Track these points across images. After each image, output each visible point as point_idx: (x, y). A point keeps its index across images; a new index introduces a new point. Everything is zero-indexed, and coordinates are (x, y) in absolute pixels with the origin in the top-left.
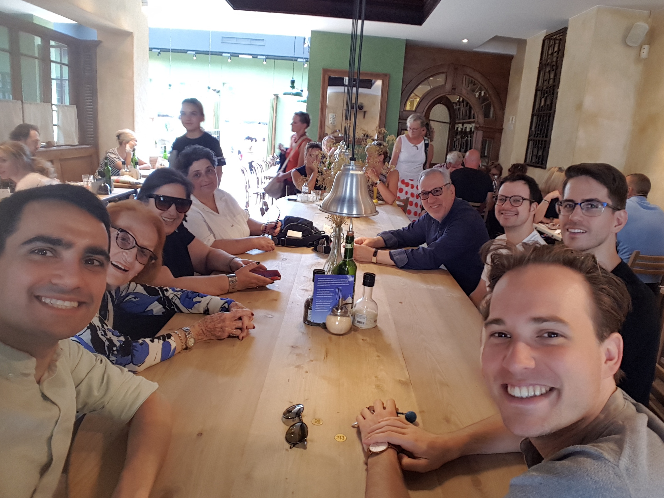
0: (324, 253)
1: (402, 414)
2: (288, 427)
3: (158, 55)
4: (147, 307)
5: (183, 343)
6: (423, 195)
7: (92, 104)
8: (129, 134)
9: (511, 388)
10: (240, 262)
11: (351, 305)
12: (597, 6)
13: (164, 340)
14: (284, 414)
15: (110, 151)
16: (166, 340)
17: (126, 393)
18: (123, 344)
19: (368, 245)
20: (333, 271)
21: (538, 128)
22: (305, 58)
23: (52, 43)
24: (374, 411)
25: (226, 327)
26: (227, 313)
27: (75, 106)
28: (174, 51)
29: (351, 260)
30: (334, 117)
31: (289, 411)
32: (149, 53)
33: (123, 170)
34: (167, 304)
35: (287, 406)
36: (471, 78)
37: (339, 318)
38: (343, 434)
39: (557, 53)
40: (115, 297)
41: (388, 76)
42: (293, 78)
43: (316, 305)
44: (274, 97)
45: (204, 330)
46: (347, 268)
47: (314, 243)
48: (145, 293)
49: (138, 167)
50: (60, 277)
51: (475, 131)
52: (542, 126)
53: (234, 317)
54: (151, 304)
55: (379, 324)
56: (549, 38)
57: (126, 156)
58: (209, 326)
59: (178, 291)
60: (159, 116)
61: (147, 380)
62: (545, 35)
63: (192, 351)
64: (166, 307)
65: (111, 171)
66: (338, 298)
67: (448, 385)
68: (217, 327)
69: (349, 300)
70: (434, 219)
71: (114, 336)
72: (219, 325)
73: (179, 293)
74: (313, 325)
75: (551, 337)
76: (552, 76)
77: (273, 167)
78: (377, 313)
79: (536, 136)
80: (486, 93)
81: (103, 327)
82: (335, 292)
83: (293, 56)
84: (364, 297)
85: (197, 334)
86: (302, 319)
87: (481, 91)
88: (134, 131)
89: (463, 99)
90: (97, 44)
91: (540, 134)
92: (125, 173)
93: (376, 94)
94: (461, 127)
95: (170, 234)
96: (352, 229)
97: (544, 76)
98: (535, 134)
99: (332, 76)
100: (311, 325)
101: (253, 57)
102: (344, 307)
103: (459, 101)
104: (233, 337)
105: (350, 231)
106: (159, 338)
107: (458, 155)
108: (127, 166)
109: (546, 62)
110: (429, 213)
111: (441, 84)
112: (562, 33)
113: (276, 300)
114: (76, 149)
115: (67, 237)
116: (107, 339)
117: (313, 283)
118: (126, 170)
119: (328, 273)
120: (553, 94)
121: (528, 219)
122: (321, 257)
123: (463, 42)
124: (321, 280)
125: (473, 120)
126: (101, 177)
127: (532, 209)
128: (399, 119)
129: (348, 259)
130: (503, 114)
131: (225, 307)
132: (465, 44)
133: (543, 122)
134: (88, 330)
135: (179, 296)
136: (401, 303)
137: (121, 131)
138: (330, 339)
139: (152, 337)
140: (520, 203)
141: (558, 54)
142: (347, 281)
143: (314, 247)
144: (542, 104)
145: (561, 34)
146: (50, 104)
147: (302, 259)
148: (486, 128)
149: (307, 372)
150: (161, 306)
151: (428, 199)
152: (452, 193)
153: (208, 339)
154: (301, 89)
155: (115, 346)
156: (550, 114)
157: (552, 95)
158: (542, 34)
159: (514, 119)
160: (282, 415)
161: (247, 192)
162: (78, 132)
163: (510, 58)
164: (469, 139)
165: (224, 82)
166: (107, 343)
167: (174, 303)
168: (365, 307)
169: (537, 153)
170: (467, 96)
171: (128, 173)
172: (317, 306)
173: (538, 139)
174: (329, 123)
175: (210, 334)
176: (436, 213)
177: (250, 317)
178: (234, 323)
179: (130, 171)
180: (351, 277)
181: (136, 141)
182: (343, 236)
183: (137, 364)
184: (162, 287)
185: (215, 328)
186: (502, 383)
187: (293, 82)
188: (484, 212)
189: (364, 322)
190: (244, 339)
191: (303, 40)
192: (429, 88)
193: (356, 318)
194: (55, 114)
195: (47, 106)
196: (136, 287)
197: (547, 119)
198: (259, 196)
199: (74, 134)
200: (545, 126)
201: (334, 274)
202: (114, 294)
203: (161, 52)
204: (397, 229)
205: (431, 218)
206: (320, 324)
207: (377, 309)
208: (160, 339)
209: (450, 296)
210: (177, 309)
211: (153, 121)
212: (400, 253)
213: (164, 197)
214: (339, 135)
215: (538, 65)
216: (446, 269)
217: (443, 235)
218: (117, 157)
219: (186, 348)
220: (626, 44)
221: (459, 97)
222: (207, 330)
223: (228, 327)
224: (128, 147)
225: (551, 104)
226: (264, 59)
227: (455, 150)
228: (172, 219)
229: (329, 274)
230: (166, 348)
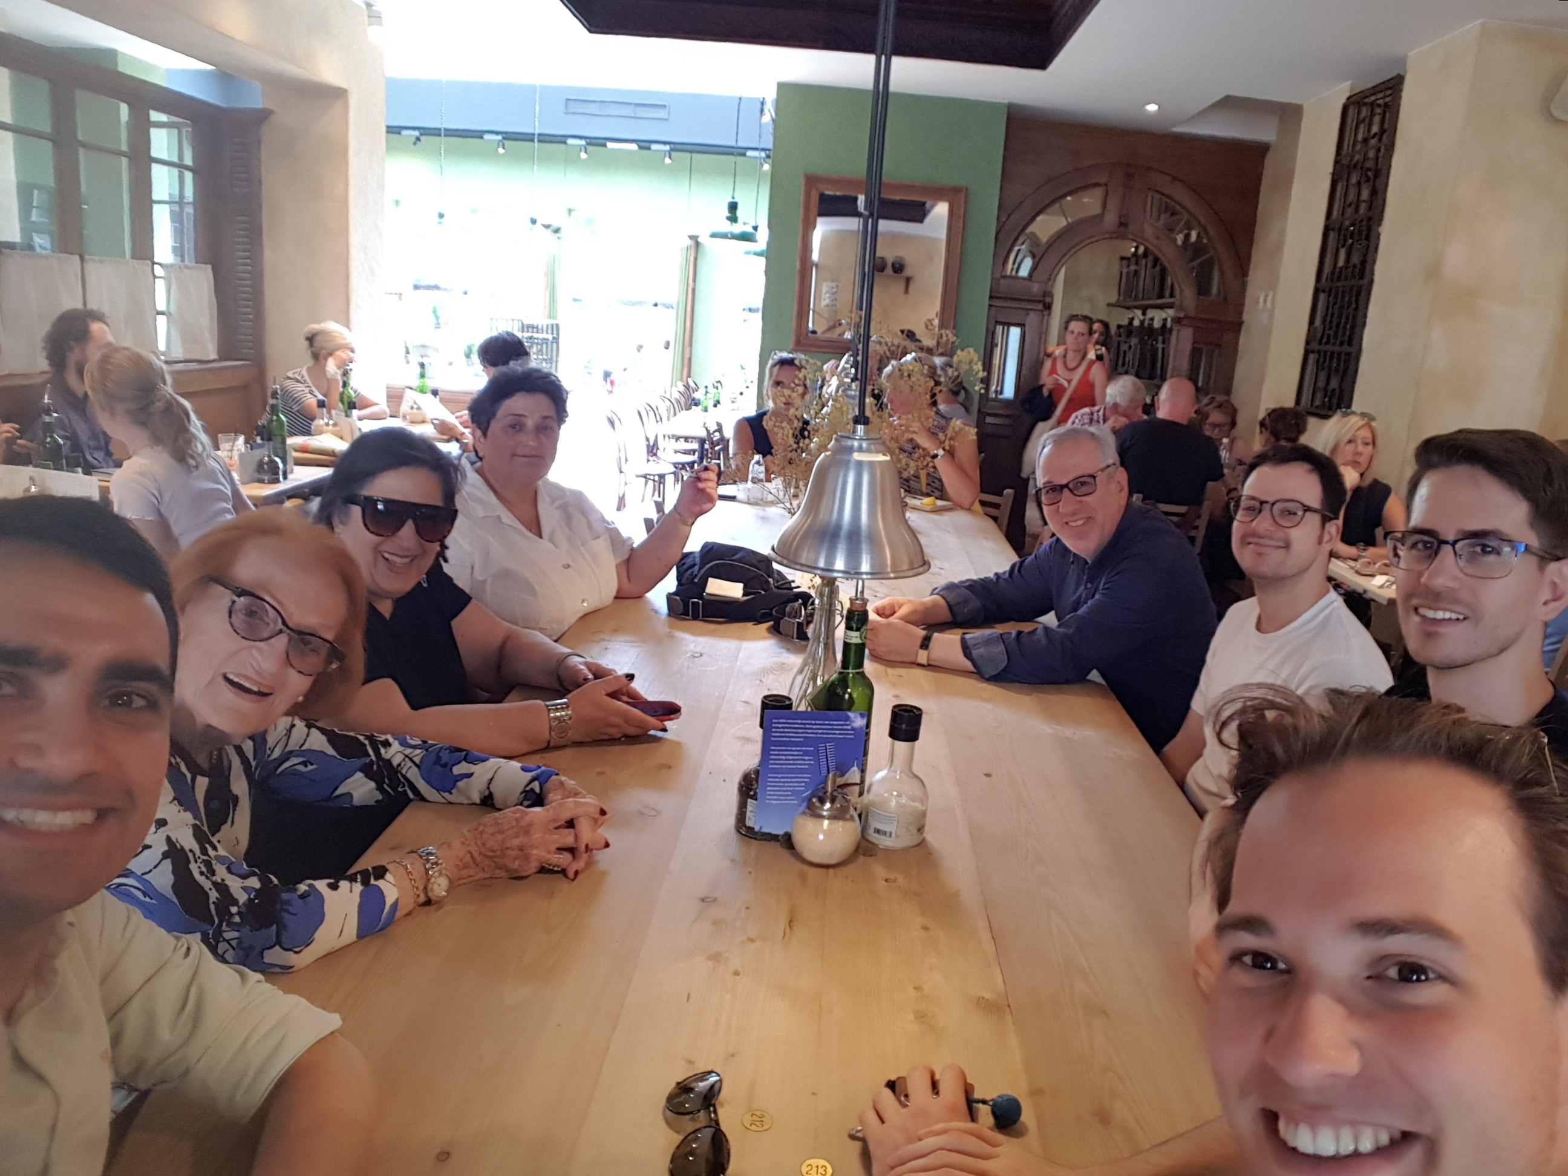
0: (798, 638)
1: (984, 1102)
2: (681, 1138)
3: (415, 144)
4: (336, 788)
5: (417, 888)
6: (1048, 492)
7: (248, 261)
8: (334, 334)
9: (1288, 1124)
10: (582, 667)
11: (857, 788)
12: (1479, 21)
13: (366, 882)
14: (670, 1099)
15: (290, 374)
16: (373, 882)
17: (246, 1040)
18: (256, 897)
19: (908, 620)
20: (814, 702)
21: (1331, 322)
22: (763, 150)
23: (155, 116)
24: (906, 1096)
25: (532, 847)
26: (537, 809)
27: (210, 267)
28: (450, 133)
29: (858, 673)
30: (834, 290)
31: (684, 1088)
32: (387, 139)
33: (320, 422)
34: (386, 780)
35: (680, 1074)
36: (1164, 199)
37: (826, 822)
38: (824, 1159)
39: (1378, 137)
40: (253, 764)
41: (963, 195)
42: (733, 198)
43: (768, 788)
44: (689, 242)
45: (476, 854)
46: (850, 694)
47: (774, 613)
48: (331, 751)
49: (355, 413)
50: (37, 750)
51: (1176, 329)
52: (1340, 317)
53: (554, 820)
54: (346, 779)
55: (929, 836)
56: (1358, 103)
57: (329, 388)
58: (491, 843)
59: (414, 747)
60: (416, 287)
61: (309, 1005)
62: (1348, 94)
63: (441, 911)
64: (386, 787)
65: (286, 427)
66: (824, 772)
67: (1104, 1013)
68: (508, 846)
69: (854, 775)
70: (1074, 554)
71: (234, 877)
72: (516, 842)
73: (418, 751)
74: (759, 837)
75: (1409, 980)
76: (1365, 194)
77: (684, 412)
78: (924, 808)
79: (1324, 340)
80: (1203, 234)
81: (204, 851)
82: (816, 754)
83: (732, 143)
84: (892, 768)
85: (457, 865)
86: (731, 820)
87: (1190, 229)
88: (347, 325)
89: (1146, 249)
90: (262, 116)
91: (1336, 337)
92: (325, 428)
93: (934, 235)
94: (1142, 318)
95: (403, 594)
96: (862, 592)
97: (1346, 194)
98: (1322, 338)
99: (827, 193)
100: (755, 839)
101: (640, 148)
102: (840, 796)
103: (1135, 254)
104: (552, 872)
105: (857, 599)
106: (352, 879)
107: (1134, 385)
108: (329, 412)
109: (1351, 161)
110: (1061, 537)
111: (1092, 213)
112: (1390, 88)
113: (670, 767)
114: (210, 370)
115: (51, 642)
116: (215, 884)
117: (761, 730)
118: (326, 420)
119: (798, 706)
120: (1367, 238)
121: (1314, 561)
122: (788, 650)
123: (1146, 111)
124: (780, 726)
125: (1171, 300)
126: (262, 439)
127: (1326, 537)
128: (991, 297)
129: (850, 671)
130: (1244, 286)
131: (532, 790)
132: (1150, 115)
133: (1342, 307)
134: (164, 862)
135: (417, 760)
136: (988, 775)
137: (316, 327)
138: (803, 878)
139: (337, 873)
140: (1297, 519)
141: (1380, 140)
142: (849, 727)
143: (771, 623)
144: (1341, 263)
145: (1389, 92)
146: (150, 263)
147: (741, 655)
148: (1202, 319)
149: (737, 973)
150: (372, 785)
151: (1061, 503)
152: (1121, 490)
153: (486, 876)
154: (754, 225)
155: (235, 902)
156: (1360, 287)
157: (1364, 242)
158: (1342, 91)
159: (1269, 298)
160: (663, 1102)
161: (621, 472)
162: (216, 329)
163: (1260, 151)
164: (1160, 346)
165: (572, 207)
166: (214, 895)
167: (404, 776)
168: (895, 793)
169: (1328, 383)
170: (1155, 242)
171: (330, 428)
172: (771, 790)
173: (1329, 348)
174: (822, 306)
175: (493, 864)
176: (1081, 538)
177: (596, 820)
178: (555, 837)
179: (335, 425)
180: (858, 716)
181: (353, 351)
182: (839, 607)
183: (290, 947)
184: (376, 734)
185: (504, 849)
186: (1261, 1106)
187: (733, 207)
188: (1197, 528)
189: (891, 833)
190: (580, 877)
191: (759, 106)
192: (1062, 223)
193: (870, 819)
194: (160, 286)
195: (143, 266)
196: (307, 736)
197: (1354, 299)
198: (651, 483)
199: (207, 334)
200: (1347, 318)
201: (816, 709)
202: (250, 756)
203: (423, 138)
204: (982, 577)
205: (1066, 550)
206: (778, 836)
207: (926, 795)
208: (356, 881)
209: (1112, 755)
210: (414, 794)
211: (400, 299)
212: (988, 642)
213: (387, 502)
214: (845, 336)
215: (1330, 168)
216: (1103, 682)
217: (1097, 596)
218: (307, 390)
219: (428, 902)
220: (1551, 115)
221: (1135, 244)
222: (485, 856)
223: (537, 847)
224: (331, 366)
225: (1363, 263)
226: (665, 151)
227: (1126, 373)
228: (407, 557)
229: (800, 709)
230: (372, 902)
